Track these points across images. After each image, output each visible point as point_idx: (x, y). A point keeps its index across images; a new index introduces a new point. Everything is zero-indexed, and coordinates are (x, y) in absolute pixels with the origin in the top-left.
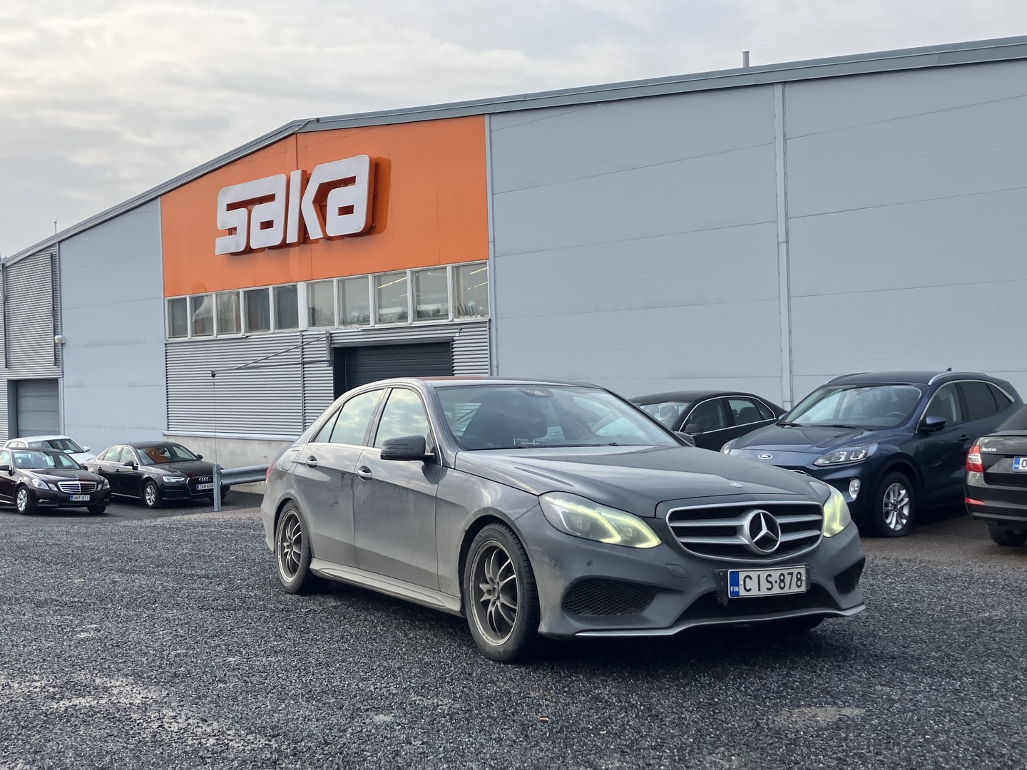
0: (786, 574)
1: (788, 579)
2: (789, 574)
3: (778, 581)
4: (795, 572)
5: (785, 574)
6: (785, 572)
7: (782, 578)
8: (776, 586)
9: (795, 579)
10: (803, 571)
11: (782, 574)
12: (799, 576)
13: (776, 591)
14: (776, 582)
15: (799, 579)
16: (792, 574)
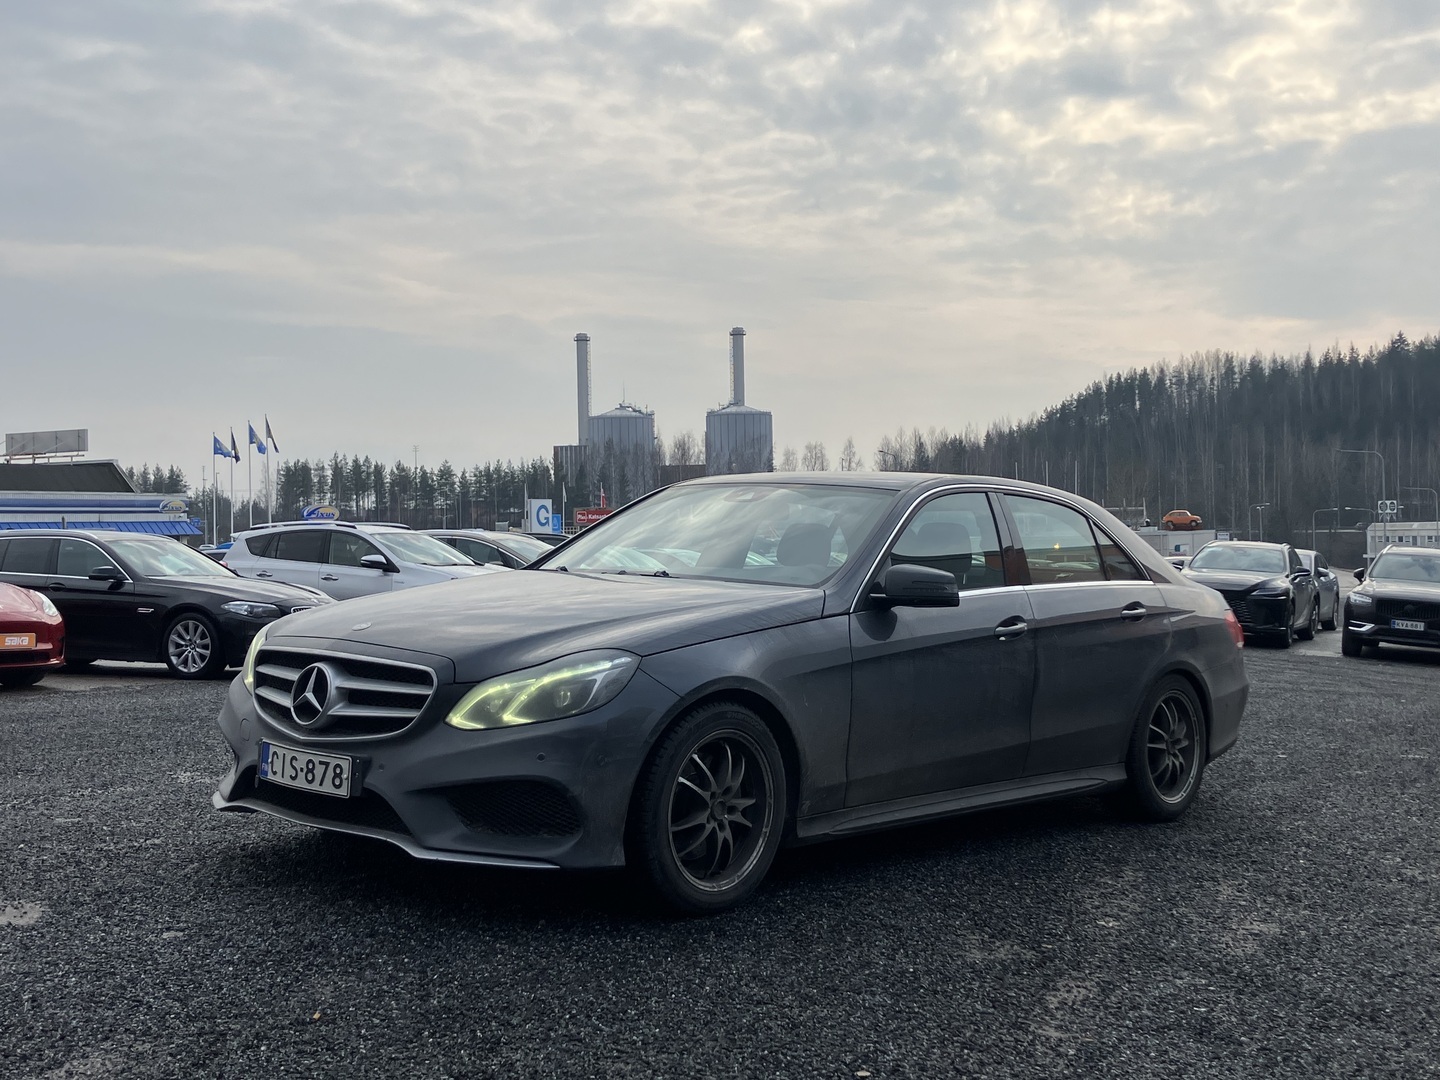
0: (317, 763)
1: (319, 770)
2: (321, 763)
3: (305, 770)
4: (333, 762)
5: (316, 761)
6: (316, 760)
7: (311, 766)
8: (302, 775)
9: (330, 774)
10: (346, 765)
11: (310, 761)
12: (338, 771)
13: (301, 783)
14: (302, 770)
15: (336, 776)
16: (327, 764)
